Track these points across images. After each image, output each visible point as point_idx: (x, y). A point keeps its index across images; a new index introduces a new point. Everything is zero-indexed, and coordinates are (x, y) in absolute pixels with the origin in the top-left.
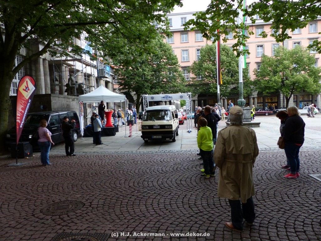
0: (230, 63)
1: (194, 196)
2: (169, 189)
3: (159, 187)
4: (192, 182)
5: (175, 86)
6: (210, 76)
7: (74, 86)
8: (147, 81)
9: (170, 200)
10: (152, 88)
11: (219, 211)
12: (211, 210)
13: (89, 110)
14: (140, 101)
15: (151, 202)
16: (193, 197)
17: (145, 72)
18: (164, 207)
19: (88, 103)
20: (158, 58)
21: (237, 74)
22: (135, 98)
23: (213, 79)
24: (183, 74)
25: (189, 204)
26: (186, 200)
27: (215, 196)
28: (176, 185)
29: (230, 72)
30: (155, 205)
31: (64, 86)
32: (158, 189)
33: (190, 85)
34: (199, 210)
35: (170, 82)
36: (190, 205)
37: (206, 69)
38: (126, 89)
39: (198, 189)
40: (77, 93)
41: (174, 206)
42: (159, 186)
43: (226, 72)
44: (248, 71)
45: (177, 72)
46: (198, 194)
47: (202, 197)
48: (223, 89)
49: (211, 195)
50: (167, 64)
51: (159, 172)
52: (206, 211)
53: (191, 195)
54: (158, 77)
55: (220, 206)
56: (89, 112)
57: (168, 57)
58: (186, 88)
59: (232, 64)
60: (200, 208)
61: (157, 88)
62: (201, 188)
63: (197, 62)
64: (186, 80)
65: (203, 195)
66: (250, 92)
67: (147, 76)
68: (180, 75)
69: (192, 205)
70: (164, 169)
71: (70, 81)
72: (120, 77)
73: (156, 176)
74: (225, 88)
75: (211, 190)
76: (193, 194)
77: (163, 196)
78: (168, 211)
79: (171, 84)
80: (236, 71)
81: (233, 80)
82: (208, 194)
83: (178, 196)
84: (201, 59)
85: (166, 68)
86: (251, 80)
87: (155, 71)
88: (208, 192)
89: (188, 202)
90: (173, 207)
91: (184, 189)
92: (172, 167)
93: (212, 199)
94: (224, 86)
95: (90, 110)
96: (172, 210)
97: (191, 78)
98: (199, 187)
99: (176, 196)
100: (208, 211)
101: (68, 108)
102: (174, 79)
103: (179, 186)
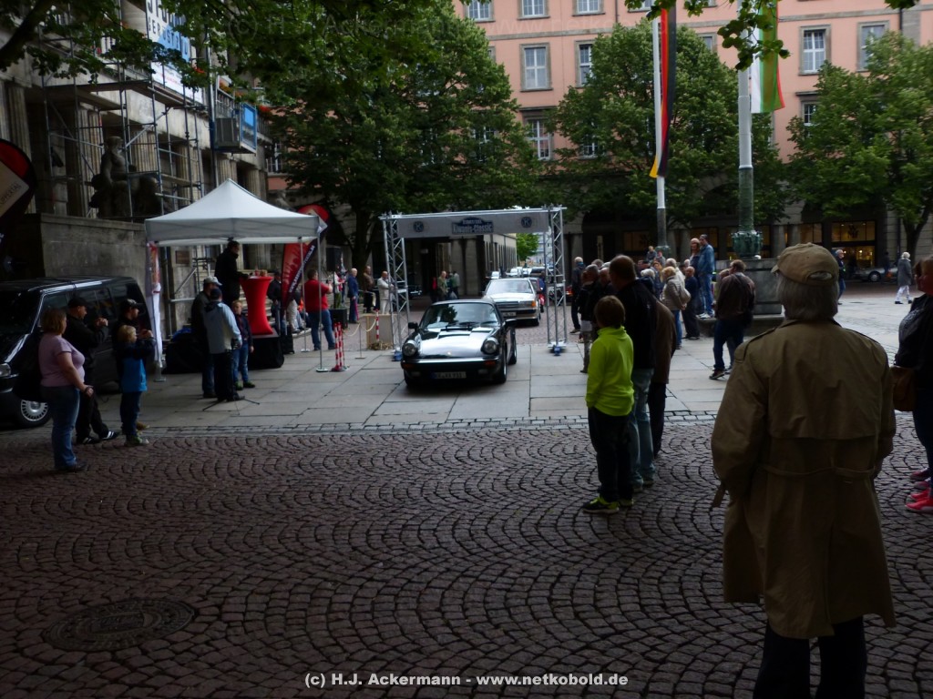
0: (702, 95)
1: (588, 578)
2: (496, 554)
3: (460, 549)
4: (580, 529)
5: (499, 182)
6: (627, 144)
7: (125, 182)
8: (391, 161)
9: (504, 593)
10: (411, 189)
11: (682, 628)
12: (653, 624)
13: (180, 274)
14: (368, 238)
15: (438, 600)
16: (586, 581)
17: (387, 130)
18: (485, 619)
19: (177, 249)
20: (433, 77)
21: (728, 137)
22: (349, 226)
23: (640, 157)
24: (530, 135)
25: (573, 605)
26: (561, 592)
27: (664, 579)
28: (522, 542)
29: (704, 129)
30: (453, 611)
31: (87, 184)
32: (459, 555)
33: (552, 179)
34: (611, 625)
35: (479, 168)
36: (578, 609)
37: (614, 117)
38: (317, 192)
39: (603, 555)
40: (134, 211)
41: (522, 614)
42: (462, 546)
43: (688, 128)
44: (771, 125)
45: (508, 129)
46: (603, 570)
47: (619, 581)
48: (677, 192)
49: (650, 574)
50: (466, 97)
51: (457, 498)
52: (638, 628)
53: (579, 576)
54: (435, 147)
55: (686, 610)
56: (181, 280)
57: (474, 74)
58: (539, 189)
59: (709, 100)
60: (613, 618)
61: (433, 190)
62: (613, 551)
63: (581, 91)
64: (540, 159)
65: (622, 575)
66: (777, 205)
67: (395, 145)
68: (518, 142)
69: (584, 608)
70: (473, 484)
71: (110, 165)
72: (290, 150)
73: (447, 510)
74: (683, 189)
75: (648, 555)
76: (585, 571)
77: (477, 579)
78: (500, 632)
79: (485, 175)
80: (725, 125)
81: (715, 158)
82: (638, 569)
83: (531, 581)
84: (596, 82)
85: (464, 114)
86: (779, 158)
87: (424, 128)
88: (637, 563)
89: (570, 598)
90: (518, 618)
91: (554, 556)
92: (503, 478)
93: (655, 588)
94: (680, 180)
95: (186, 274)
96: (516, 627)
97: (558, 151)
98: (604, 546)
99: (524, 580)
100: (643, 630)
101: (104, 265)
102: (495, 154)
103: (534, 543)
